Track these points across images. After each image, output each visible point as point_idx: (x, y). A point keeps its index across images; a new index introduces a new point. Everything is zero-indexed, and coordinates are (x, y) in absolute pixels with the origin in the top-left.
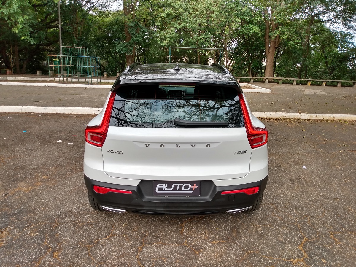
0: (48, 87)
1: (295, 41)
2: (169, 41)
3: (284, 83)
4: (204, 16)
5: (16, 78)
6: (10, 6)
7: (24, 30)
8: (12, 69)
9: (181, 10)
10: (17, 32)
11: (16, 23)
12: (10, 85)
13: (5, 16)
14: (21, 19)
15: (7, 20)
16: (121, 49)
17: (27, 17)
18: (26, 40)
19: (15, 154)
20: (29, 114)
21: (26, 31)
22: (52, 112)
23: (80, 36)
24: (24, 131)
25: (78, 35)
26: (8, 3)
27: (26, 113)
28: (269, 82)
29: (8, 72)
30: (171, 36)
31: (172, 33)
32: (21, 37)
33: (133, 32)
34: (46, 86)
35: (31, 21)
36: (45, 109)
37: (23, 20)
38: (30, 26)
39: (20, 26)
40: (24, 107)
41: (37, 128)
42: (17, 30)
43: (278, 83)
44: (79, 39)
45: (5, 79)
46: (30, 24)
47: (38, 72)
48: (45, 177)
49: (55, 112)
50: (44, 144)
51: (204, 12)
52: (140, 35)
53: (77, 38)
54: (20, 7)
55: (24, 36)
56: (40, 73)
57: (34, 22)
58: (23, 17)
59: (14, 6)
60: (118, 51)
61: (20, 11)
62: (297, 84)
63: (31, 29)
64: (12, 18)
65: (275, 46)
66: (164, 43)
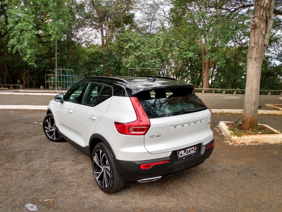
0: (44, 95)
1: (221, 62)
2: (131, 64)
3: (216, 92)
4: (154, 47)
5: (25, 91)
6: (22, 44)
7: (31, 58)
8: (24, 85)
9: (138, 44)
10: (26, 60)
11: (26, 54)
12: (19, 94)
13: (19, 50)
14: (29, 51)
15: (20, 52)
16: (98, 71)
17: (33, 50)
18: (32, 65)
19: (8, 128)
20: (24, 110)
21: (32, 59)
22: (38, 109)
23: (72, 62)
24: (17, 118)
25: (71, 61)
26: (22, 42)
27: (23, 109)
28: (205, 92)
29: (21, 87)
30: (132, 60)
31: (133, 59)
32: (28, 63)
33: (108, 59)
34: (43, 95)
35: (36, 53)
36: (35, 107)
37: (30, 52)
38: (35, 56)
39: (28, 56)
40: (22, 106)
41: (26, 116)
42: (26, 59)
43: (212, 92)
44: (71, 64)
45: (18, 91)
46: (36, 55)
47: (41, 87)
48: (19, 137)
49: (41, 109)
50: (26, 124)
51: (154, 44)
52: (112, 60)
53: (70, 63)
54: (28, 44)
55: (30, 62)
56: (42, 87)
57: (38, 53)
58: (31, 50)
59: (25, 44)
60: (96, 72)
61: (29, 46)
62: (226, 93)
63: (35, 58)
64: (23, 51)
65: (209, 67)
66: (127, 66)
